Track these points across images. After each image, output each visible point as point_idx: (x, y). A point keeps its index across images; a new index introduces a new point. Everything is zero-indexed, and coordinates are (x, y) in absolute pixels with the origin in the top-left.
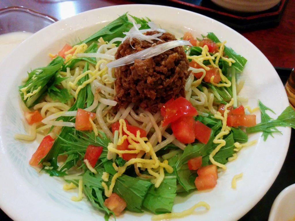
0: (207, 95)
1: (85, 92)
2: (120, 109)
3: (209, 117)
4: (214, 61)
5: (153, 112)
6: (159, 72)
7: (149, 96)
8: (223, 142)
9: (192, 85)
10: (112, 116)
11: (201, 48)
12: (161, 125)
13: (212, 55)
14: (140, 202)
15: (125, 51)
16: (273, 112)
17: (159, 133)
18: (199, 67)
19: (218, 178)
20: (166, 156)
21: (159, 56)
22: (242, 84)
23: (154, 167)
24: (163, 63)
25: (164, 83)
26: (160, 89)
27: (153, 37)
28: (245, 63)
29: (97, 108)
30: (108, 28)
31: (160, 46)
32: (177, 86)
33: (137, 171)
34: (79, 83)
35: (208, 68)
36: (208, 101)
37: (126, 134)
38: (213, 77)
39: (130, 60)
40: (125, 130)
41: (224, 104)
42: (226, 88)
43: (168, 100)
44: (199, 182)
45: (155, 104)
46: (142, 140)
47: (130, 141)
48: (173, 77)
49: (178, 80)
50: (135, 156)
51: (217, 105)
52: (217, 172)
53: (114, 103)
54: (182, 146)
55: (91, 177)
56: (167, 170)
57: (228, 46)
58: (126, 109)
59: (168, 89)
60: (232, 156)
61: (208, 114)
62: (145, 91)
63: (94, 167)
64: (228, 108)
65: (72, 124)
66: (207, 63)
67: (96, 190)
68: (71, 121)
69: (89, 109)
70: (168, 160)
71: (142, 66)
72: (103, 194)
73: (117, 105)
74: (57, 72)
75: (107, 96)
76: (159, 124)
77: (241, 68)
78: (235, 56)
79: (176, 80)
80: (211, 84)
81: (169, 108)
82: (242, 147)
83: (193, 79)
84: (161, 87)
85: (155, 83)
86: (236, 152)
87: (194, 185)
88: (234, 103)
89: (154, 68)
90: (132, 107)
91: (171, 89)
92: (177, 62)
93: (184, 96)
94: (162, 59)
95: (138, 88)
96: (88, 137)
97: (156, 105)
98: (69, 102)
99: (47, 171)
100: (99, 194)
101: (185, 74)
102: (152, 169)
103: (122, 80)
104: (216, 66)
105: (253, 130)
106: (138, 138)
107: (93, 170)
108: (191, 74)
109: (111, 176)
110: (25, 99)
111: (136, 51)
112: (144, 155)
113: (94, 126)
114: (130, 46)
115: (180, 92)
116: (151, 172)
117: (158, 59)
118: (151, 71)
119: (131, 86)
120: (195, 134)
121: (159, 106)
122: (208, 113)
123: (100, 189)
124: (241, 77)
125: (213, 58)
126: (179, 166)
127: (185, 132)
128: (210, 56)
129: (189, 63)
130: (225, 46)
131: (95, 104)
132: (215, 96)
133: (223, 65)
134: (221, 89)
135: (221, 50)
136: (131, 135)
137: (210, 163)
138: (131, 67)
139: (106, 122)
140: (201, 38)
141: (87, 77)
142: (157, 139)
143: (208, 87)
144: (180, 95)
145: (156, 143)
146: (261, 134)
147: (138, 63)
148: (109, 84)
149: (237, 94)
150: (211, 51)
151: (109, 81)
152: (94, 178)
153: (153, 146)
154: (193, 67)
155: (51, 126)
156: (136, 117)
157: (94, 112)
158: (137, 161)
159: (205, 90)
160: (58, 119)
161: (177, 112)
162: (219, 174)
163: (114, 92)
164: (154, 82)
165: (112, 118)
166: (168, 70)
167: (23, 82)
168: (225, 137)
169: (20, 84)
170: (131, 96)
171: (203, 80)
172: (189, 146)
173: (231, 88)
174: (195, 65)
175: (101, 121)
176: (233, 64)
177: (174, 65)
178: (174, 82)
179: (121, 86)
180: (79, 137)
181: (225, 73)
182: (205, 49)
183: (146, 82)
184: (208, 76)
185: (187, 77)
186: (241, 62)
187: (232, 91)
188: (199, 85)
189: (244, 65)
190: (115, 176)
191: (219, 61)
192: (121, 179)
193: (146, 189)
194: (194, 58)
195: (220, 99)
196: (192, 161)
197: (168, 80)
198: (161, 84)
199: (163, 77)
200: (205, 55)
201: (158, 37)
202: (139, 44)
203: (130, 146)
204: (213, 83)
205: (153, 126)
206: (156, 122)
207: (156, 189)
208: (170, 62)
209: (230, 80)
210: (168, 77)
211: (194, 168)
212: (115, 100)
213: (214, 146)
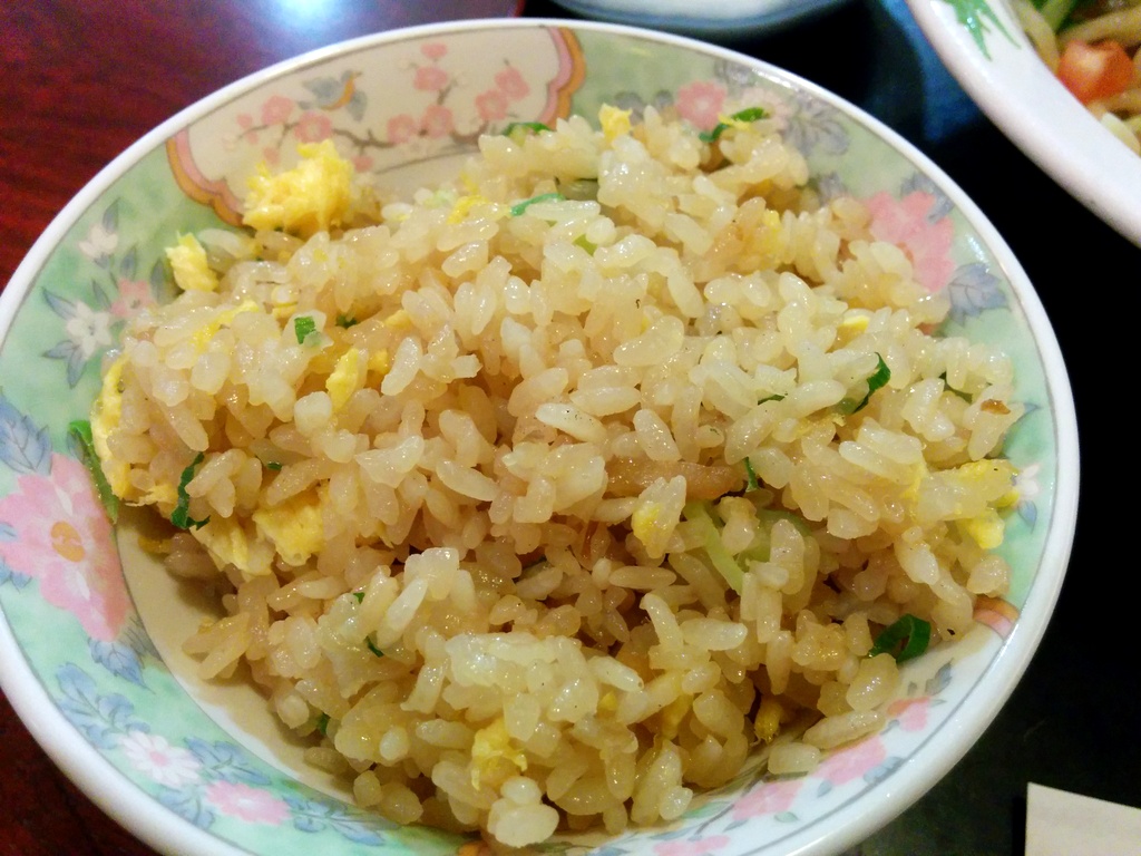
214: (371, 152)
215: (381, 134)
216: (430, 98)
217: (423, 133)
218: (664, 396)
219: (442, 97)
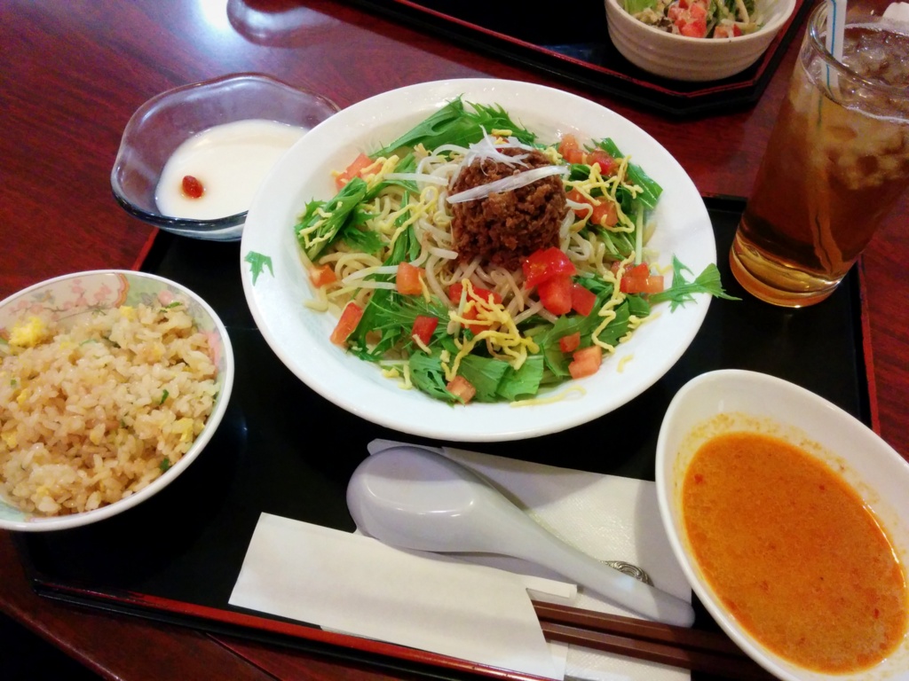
0: (594, 245)
1: (407, 237)
2: (461, 264)
3: (596, 279)
4: (609, 190)
5: (512, 268)
6: (523, 212)
7: (507, 245)
8: (613, 315)
9: (571, 230)
10: (448, 274)
11: (589, 166)
12: (523, 288)
13: (605, 180)
14: (493, 387)
15: (472, 177)
16: (691, 272)
17: (520, 298)
18: (583, 200)
19: (601, 363)
20: (529, 332)
21: (523, 188)
22: (653, 229)
23: (513, 344)
24: (529, 198)
25: (530, 227)
26: (522, 235)
27: (516, 159)
28: (659, 194)
29: (426, 262)
30: (429, 125)
31: (525, 174)
32: (548, 231)
33: (490, 349)
34: (398, 224)
35: (597, 202)
36: (596, 255)
37: (472, 299)
38: (605, 216)
39: (481, 193)
40: (472, 294)
41: (621, 260)
42: (626, 234)
43: (535, 251)
44: (574, 368)
45: (514, 257)
46: (497, 308)
47: (479, 309)
48: (542, 217)
49: (550, 223)
50: (486, 328)
51: (610, 262)
52: (601, 358)
53: (454, 255)
54: (552, 318)
55: (423, 358)
56: (530, 350)
57: (635, 162)
58: (469, 263)
59: (536, 235)
60: (625, 335)
61: (594, 275)
62: (502, 238)
63: (427, 345)
64: (625, 266)
65: (390, 286)
66: (596, 193)
67: (434, 373)
68: (389, 281)
69: (415, 263)
70: (532, 337)
71: (500, 202)
72: (444, 378)
73: (458, 259)
74: (358, 204)
75: (440, 243)
76: (520, 286)
77: (653, 203)
78: (644, 181)
79: (546, 223)
80: (602, 227)
81: (536, 263)
82: (641, 323)
83: (573, 218)
84: (525, 232)
85: (517, 227)
86: (631, 330)
87: (569, 372)
88: (637, 257)
89: (516, 205)
90: (480, 261)
91: (540, 235)
92: (548, 197)
93: (558, 246)
94: (528, 193)
95: (491, 233)
96: (415, 304)
97: (515, 259)
98: (379, 254)
99: (355, 353)
100: (438, 378)
101: (560, 213)
102: (510, 348)
103: (467, 221)
104: (612, 198)
105: (658, 298)
106: (491, 304)
107: (426, 349)
108: (570, 211)
109: (453, 355)
110: (307, 247)
111: (491, 180)
112: (499, 327)
113: (425, 288)
114: (480, 170)
115: (553, 238)
116: (507, 351)
117: (523, 192)
118: (512, 209)
119: (481, 230)
120: (573, 301)
121: (520, 260)
122: (593, 273)
123: (438, 372)
124: (652, 216)
125: (606, 184)
126: (547, 344)
127: (558, 297)
128: (602, 180)
129: (566, 194)
130: (629, 164)
131: (424, 255)
132: (607, 247)
133: (623, 196)
134: (618, 235)
135: (621, 172)
136: (481, 301)
137: (592, 344)
138: (483, 204)
139: (440, 283)
140: (592, 146)
141: (407, 215)
142: (517, 306)
143: (597, 233)
144: (552, 244)
145: (516, 312)
146: (669, 303)
147: (494, 197)
148: (442, 226)
149: (644, 244)
150: (606, 172)
151: (441, 221)
152: (428, 359)
153: (513, 316)
154: (574, 199)
155: (355, 288)
156: (485, 276)
157: (423, 267)
158: (491, 335)
159: (593, 237)
160: (367, 278)
161: (547, 269)
162: (603, 360)
163: (451, 237)
164: (516, 225)
165: (447, 278)
166: (536, 208)
167: (299, 219)
168: (616, 308)
169: (295, 222)
170: (478, 245)
171: (590, 220)
172: (563, 318)
173: (634, 234)
174: (578, 197)
175: (433, 281)
176: (638, 194)
177: (544, 201)
178: (543, 225)
179: (462, 230)
180: (401, 304)
181: (627, 211)
182: (595, 170)
183: (504, 224)
184: (597, 215)
185: (563, 217)
186: (653, 192)
187: (635, 239)
188: (583, 229)
189: (657, 196)
190: (459, 356)
191: (618, 190)
192: (468, 358)
193: (503, 371)
194: (577, 184)
195: (614, 251)
196: (567, 339)
197: (535, 222)
198: (526, 228)
199: (528, 218)
200: (594, 179)
201: (523, 161)
202: (494, 167)
203: (479, 316)
204: (605, 226)
205: (511, 289)
206: (516, 283)
207: (515, 373)
208: (538, 198)
209: (634, 221)
210: (535, 218)
211: (569, 348)
212: (454, 250)
213: (600, 320)
214: (58, 313)
215: (61, 307)
216: (78, 295)
217: (77, 306)
218: (103, 402)
219: (82, 295)
